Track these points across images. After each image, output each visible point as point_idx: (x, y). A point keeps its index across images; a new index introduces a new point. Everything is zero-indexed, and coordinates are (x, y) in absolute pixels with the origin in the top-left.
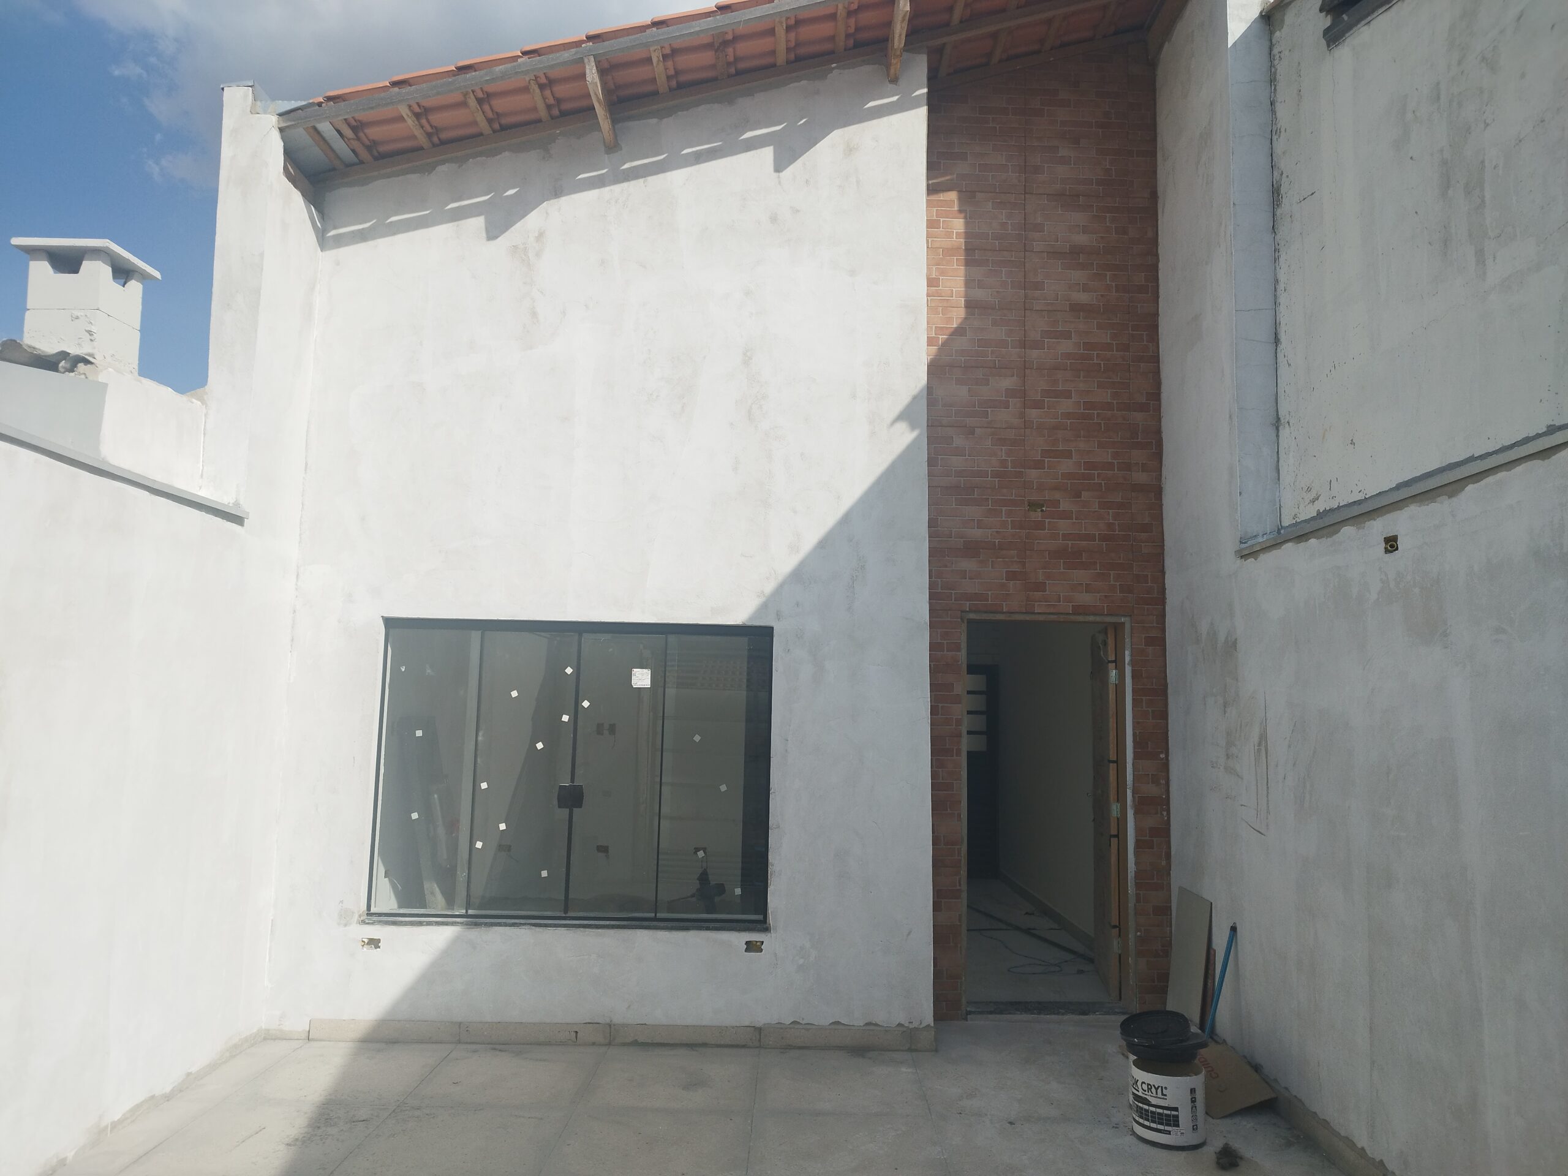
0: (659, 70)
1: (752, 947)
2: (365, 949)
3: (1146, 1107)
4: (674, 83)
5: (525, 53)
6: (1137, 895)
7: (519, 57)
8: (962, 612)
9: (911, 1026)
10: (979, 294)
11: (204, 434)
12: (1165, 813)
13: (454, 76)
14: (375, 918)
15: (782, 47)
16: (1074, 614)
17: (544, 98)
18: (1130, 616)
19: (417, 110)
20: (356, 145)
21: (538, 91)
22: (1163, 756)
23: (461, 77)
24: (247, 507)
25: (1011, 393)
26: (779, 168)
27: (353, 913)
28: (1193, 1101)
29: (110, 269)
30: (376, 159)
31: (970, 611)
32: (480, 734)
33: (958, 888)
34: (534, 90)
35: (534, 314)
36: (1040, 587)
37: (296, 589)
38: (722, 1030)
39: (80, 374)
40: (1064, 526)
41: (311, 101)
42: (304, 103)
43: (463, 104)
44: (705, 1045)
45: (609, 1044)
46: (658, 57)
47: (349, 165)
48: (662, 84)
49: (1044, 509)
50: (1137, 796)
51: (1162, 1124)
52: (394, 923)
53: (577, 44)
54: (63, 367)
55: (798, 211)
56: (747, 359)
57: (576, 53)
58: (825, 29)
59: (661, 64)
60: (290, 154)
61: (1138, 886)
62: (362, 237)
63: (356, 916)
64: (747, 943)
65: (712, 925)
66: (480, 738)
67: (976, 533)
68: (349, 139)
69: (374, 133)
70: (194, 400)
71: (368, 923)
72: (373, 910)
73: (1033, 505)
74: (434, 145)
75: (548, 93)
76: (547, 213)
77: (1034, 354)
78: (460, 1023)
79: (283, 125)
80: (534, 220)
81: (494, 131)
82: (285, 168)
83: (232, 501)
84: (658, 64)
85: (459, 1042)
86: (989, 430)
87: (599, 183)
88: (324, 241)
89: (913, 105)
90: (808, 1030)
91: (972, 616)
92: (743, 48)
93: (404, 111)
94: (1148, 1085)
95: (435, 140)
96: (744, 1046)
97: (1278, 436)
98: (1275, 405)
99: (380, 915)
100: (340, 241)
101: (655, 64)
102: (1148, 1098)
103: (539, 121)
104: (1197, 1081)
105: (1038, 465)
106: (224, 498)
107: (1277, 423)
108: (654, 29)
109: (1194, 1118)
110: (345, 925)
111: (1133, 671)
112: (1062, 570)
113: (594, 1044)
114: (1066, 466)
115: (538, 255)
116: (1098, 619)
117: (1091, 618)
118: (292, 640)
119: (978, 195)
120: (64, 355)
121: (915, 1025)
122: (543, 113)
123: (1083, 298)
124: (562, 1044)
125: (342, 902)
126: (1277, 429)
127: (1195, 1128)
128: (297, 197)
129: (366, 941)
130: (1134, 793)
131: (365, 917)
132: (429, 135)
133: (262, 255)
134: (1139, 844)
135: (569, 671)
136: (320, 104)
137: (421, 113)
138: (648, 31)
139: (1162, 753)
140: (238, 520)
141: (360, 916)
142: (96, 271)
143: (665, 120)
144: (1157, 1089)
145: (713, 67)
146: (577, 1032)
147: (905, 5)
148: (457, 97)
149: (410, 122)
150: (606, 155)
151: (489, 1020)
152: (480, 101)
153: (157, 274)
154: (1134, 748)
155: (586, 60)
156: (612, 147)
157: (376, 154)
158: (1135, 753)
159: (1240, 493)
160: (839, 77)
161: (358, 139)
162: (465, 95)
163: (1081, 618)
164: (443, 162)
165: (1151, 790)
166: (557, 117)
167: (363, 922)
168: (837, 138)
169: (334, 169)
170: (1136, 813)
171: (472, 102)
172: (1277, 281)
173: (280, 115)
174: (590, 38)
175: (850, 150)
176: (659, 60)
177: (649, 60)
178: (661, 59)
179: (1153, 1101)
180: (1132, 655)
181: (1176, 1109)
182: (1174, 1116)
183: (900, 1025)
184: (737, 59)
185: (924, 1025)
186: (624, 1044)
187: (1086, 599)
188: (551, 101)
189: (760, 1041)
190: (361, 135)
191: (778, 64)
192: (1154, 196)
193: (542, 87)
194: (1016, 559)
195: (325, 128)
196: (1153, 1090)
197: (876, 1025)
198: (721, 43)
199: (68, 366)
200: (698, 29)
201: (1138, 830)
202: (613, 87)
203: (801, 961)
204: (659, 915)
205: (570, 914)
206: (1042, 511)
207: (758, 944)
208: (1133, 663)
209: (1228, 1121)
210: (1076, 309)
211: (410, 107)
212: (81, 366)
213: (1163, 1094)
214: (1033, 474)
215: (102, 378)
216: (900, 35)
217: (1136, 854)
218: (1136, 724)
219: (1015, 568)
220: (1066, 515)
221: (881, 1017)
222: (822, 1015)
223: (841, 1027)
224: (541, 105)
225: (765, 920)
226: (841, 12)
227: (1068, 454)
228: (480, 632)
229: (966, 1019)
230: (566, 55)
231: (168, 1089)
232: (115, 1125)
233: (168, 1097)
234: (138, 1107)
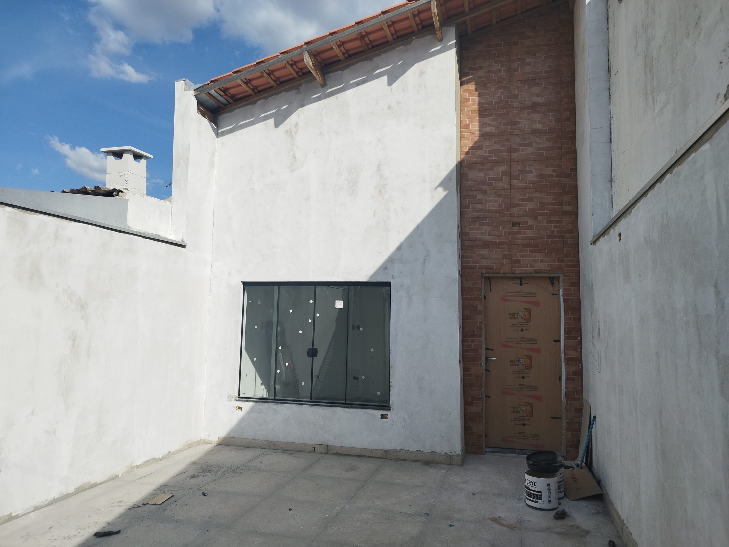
0: (337, 51)
1: (383, 417)
2: (237, 411)
3: (528, 491)
4: (345, 56)
5: (281, 53)
6: (567, 403)
7: (279, 55)
8: (482, 273)
9: (451, 454)
10: (488, 130)
11: (171, 214)
12: (580, 365)
13: (255, 66)
14: (241, 399)
15: (389, 34)
16: (535, 273)
17: (294, 69)
18: (562, 273)
19: (245, 81)
20: (225, 97)
21: (290, 67)
22: (579, 338)
23: (257, 67)
24: (187, 242)
25: (504, 173)
26: (390, 84)
27: (233, 396)
28: (549, 489)
29: (133, 156)
30: (235, 101)
31: (486, 273)
32: (279, 327)
34: (288, 67)
35: (295, 157)
36: (518, 261)
37: (211, 272)
38: (372, 450)
39: (120, 196)
40: (529, 232)
41: (205, 83)
42: (202, 84)
43: (262, 76)
44: (364, 456)
45: (327, 453)
46: (336, 47)
47: (224, 106)
48: (341, 56)
49: (520, 225)
50: (566, 357)
51: (534, 498)
52: (247, 401)
53: (301, 47)
54: (115, 194)
55: (399, 103)
56: (379, 169)
57: (300, 50)
58: (406, 23)
59: (338, 49)
60: (200, 103)
61: (567, 398)
62: (231, 131)
63: (234, 398)
64: (382, 415)
65: (366, 407)
66: (278, 329)
67: (488, 238)
68: (223, 95)
69: (232, 91)
70: (167, 202)
71: (238, 401)
72: (240, 396)
73: (514, 224)
74: (256, 93)
75: (295, 67)
76: (299, 115)
77: (515, 155)
78: (271, 441)
79: (196, 94)
80: (293, 118)
81: (278, 85)
82: (199, 109)
83: (181, 239)
84: (336, 49)
85: (271, 449)
86: (494, 191)
87: (319, 99)
88: (218, 135)
89: (449, 49)
90: (406, 453)
91: (487, 275)
92: (372, 37)
93: (240, 82)
94: (529, 481)
95: (256, 91)
96: (380, 458)
97: (612, 186)
98: (611, 172)
99: (243, 398)
100: (224, 134)
101: (335, 49)
103: (294, 78)
104: (553, 481)
105: (517, 205)
106: (177, 239)
107: (611, 181)
108: (331, 36)
109: (549, 497)
110: (230, 401)
111: (564, 299)
112: (529, 253)
113: (321, 453)
114: (530, 205)
115: (296, 133)
116: (547, 275)
117: (543, 275)
118: (210, 291)
119: (488, 85)
120: (115, 190)
121: (453, 453)
122: (295, 75)
123: (538, 126)
124: (309, 452)
125: (229, 392)
126: (612, 183)
127: (550, 501)
128: (205, 121)
129: (238, 408)
130: (565, 355)
131: (238, 398)
132: (253, 90)
133: (189, 145)
134: (567, 379)
135: (311, 301)
136: (208, 84)
137: (247, 82)
138: (328, 37)
139: (579, 337)
140: (183, 246)
141: (235, 398)
142: (128, 158)
143: (344, 71)
144: (532, 483)
145: (361, 46)
146: (314, 448)
147: (434, 10)
148: (258, 74)
149: (244, 86)
150: (321, 89)
151: (282, 441)
152: (269, 74)
153: (152, 156)
154: (565, 334)
155: (304, 53)
156: (324, 85)
157: (235, 99)
158: (565, 337)
159: (593, 215)
160: (416, 42)
161: (226, 95)
162: (262, 73)
163: (538, 275)
164: (259, 99)
165: (573, 354)
166: (300, 76)
167: (236, 400)
168: (416, 68)
169: (220, 107)
170: (566, 365)
171: (265, 75)
172: (610, 113)
173: (195, 90)
174: (306, 44)
175: (422, 74)
176: (336, 48)
177: (332, 48)
178: (337, 47)
179: (531, 488)
180: (563, 292)
181: (541, 492)
182: (539, 495)
183: (446, 453)
184: (371, 42)
185: (457, 454)
186: (333, 454)
187: (541, 266)
188: (297, 70)
189: (387, 456)
190: (227, 93)
191: (389, 41)
192: (573, 75)
193: (291, 65)
194: (507, 249)
195: (212, 92)
196: (531, 483)
197: (436, 452)
198: (362, 37)
199: (116, 193)
200: (348, 33)
201: (567, 373)
202: (321, 61)
203: (404, 424)
204: (347, 402)
205: (313, 400)
206: (520, 226)
207: (386, 415)
208: (564, 295)
210: (535, 132)
211: (242, 80)
212: (120, 193)
213: (535, 485)
214: (515, 210)
215: (127, 197)
216: (436, 22)
217: (566, 383)
218: (565, 324)
219: (507, 253)
220: (531, 228)
221: (438, 450)
222: (413, 447)
223: (421, 452)
224: (293, 72)
225: (389, 406)
226: (410, 15)
227: (531, 200)
228: (277, 287)
229: (485, 454)
230: (296, 52)
231: (161, 456)
232: (138, 466)
233: (160, 459)
234: (148, 461)
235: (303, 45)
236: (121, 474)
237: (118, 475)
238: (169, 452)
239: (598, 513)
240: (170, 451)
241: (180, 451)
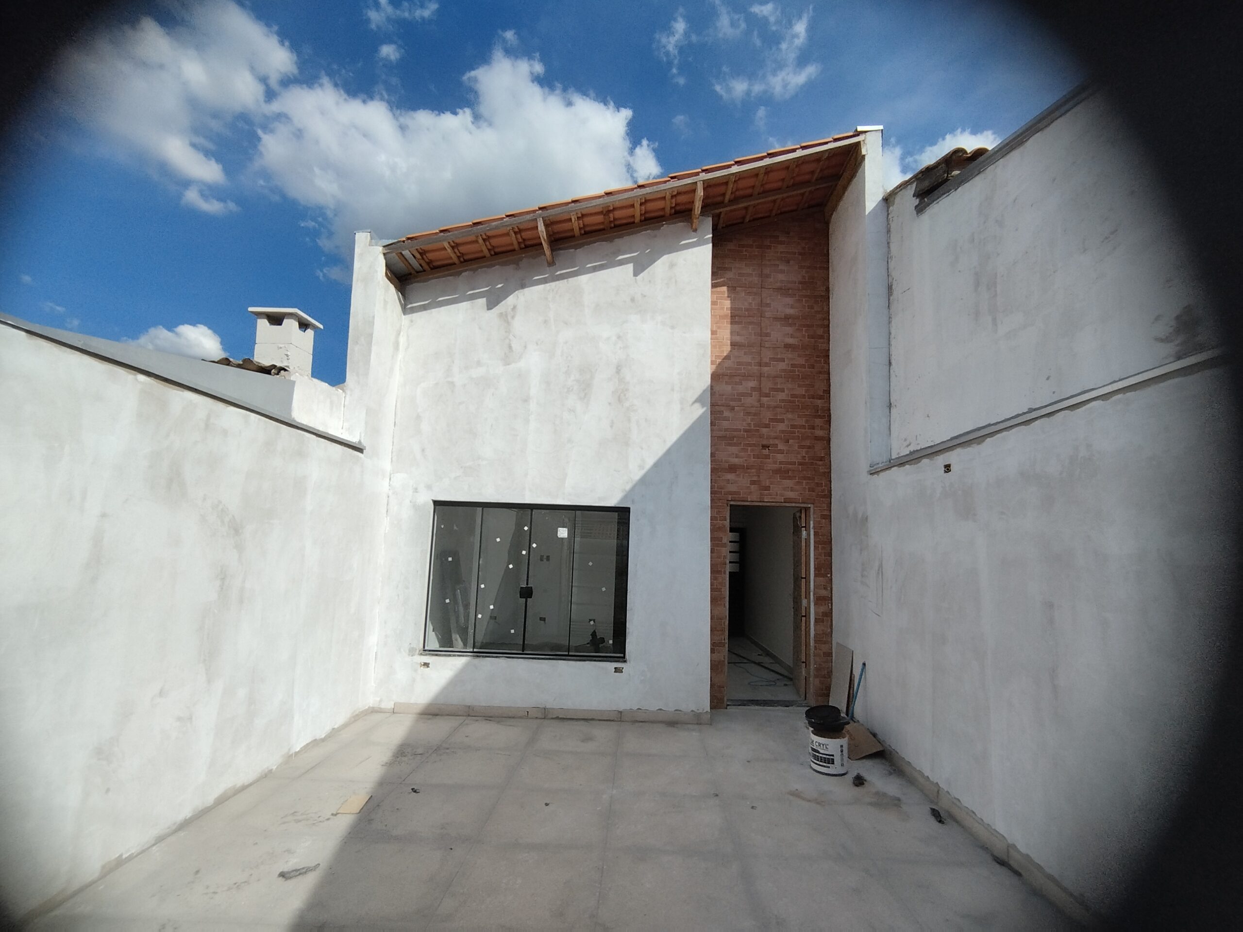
0: (575, 225)
1: (617, 670)
2: (422, 668)
3: (817, 754)
4: (583, 232)
5: (507, 216)
6: (815, 647)
7: (505, 218)
8: (728, 500)
9: (698, 712)
10: (738, 339)
11: (344, 407)
12: (830, 605)
13: (472, 227)
14: (427, 652)
15: (637, 214)
16: (785, 502)
17: (517, 239)
18: (813, 504)
19: (453, 244)
20: (422, 262)
21: (514, 235)
22: (829, 575)
23: (475, 228)
24: (365, 443)
25: (753, 389)
26: (636, 274)
27: (416, 649)
28: (842, 751)
29: (298, 324)
30: (432, 269)
31: (731, 500)
32: (481, 560)
33: (723, 641)
34: (512, 235)
35: (510, 347)
36: (767, 488)
37: (389, 486)
38: (602, 712)
39: (282, 376)
40: (780, 457)
41: (399, 240)
42: (396, 241)
43: (476, 242)
44: (593, 719)
45: (544, 718)
46: (575, 218)
47: (418, 272)
48: (577, 232)
49: (770, 448)
50: (815, 596)
51: (825, 763)
52: (436, 655)
53: (534, 211)
54: (273, 373)
55: (645, 296)
56: (618, 369)
57: (534, 216)
58: (660, 204)
59: (576, 222)
60: (388, 266)
61: (816, 641)
62: (424, 308)
63: (418, 651)
64: (615, 668)
65: (597, 659)
66: (480, 562)
67: (736, 461)
68: (419, 259)
69: (430, 256)
70: (339, 390)
71: (424, 655)
72: (426, 648)
73: (765, 447)
74: (461, 262)
75: (519, 236)
76: (518, 297)
77: (765, 369)
78: (469, 706)
79: (385, 252)
80: (511, 300)
81: (491, 255)
82: (386, 274)
83: (358, 441)
84: (575, 222)
85: (469, 716)
86: (742, 408)
87: (545, 281)
88: (405, 310)
89: (705, 243)
90: (646, 713)
91: (732, 503)
92: (618, 214)
93: (446, 245)
94: (819, 743)
95: (462, 259)
96: (613, 721)
97: (890, 412)
98: (888, 396)
99: (430, 651)
100: (413, 310)
101: (573, 222)
102: (819, 750)
103: (514, 250)
104: (844, 741)
105: (767, 426)
106: (353, 439)
107: (890, 406)
108: (573, 204)
109: (842, 760)
110: (412, 656)
111: (814, 532)
112: (779, 480)
113: (536, 718)
114: (781, 427)
115: (513, 317)
116: (797, 505)
117: (794, 505)
118: (387, 511)
119: (738, 289)
120: (274, 366)
121: (701, 711)
122: (516, 246)
123: (791, 341)
124: (521, 717)
125: (410, 644)
126: (890, 409)
127: (842, 765)
128: (392, 288)
129: (423, 664)
130: (814, 594)
131: (422, 652)
132: (459, 257)
133: (374, 317)
134: (816, 620)
135: (526, 528)
136: (404, 241)
137: (455, 246)
138: (570, 205)
139: (829, 574)
140: (360, 450)
141: (420, 651)
142: (290, 324)
143: (578, 250)
144: (823, 745)
145: (603, 223)
146: (528, 712)
147: (701, 193)
148: (473, 238)
149: (449, 250)
150: (548, 268)
151: (484, 705)
152: (484, 240)
153: (321, 327)
154: (815, 571)
155: (538, 220)
156: (551, 264)
157: (431, 266)
158: (815, 574)
159: (870, 442)
160: (666, 228)
161: (423, 258)
162: (477, 237)
163: (787, 505)
164: (466, 271)
165: (824, 593)
166: (523, 248)
167: (421, 654)
168: (665, 258)
169: (411, 274)
170: (815, 605)
171: (481, 241)
172: (890, 333)
173: (384, 247)
174: (540, 209)
175: (672, 265)
176: (575, 220)
177: (571, 219)
178: (576, 219)
179: (822, 751)
180: (814, 524)
181: (833, 756)
182: (832, 759)
183: (692, 711)
184: (615, 219)
185: (705, 711)
186: (552, 718)
187: (791, 495)
188: (521, 240)
189: (621, 718)
190: (425, 257)
191: (636, 222)
193: (515, 233)
194: (755, 474)
195: (406, 253)
196: (822, 746)
197: (680, 711)
198: (607, 211)
199: (277, 372)
200: (595, 204)
201: (816, 613)
202: (552, 234)
203: (643, 678)
204: (570, 653)
205: (525, 652)
206: (769, 449)
207: (621, 669)
208: (814, 528)
209: (860, 762)
210: (787, 346)
211: (449, 243)
212: (282, 372)
213: (826, 748)
214: (764, 431)
215: (293, 378)
216: (698, 208)
217: (815, 625)
218: (816, 559)
219: (755, 479)
220: (781, 452)
221: (683, 707)
222: (653, 705)
223: (663, 712)
224: (515, 243)
225: (624, 657)
226: (668, 196)
227: (782, 421)
228: (481, 508)
229: (726, 708)
230: (528, 217)
231: (323, 736)
232: (297, 753)
233: (323, 740)
234: (308, 744)
235: (537, 210)
236: (276, 767)
237: (272, 770)
238: (333, 729)
239: (890, 774)
240: (334, 727)
241: (345, 726)
